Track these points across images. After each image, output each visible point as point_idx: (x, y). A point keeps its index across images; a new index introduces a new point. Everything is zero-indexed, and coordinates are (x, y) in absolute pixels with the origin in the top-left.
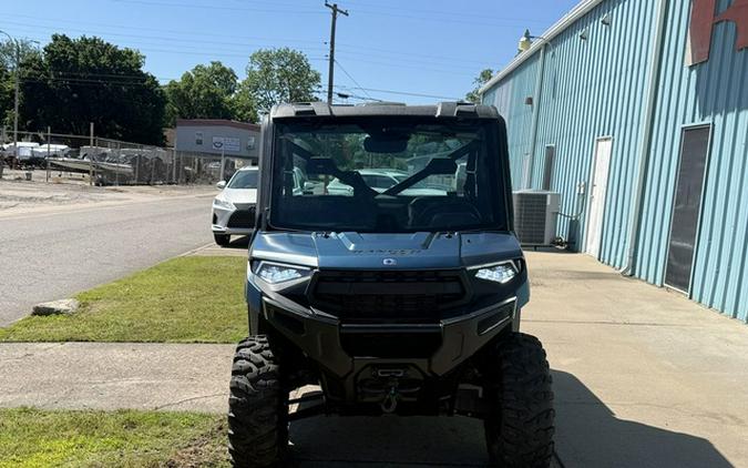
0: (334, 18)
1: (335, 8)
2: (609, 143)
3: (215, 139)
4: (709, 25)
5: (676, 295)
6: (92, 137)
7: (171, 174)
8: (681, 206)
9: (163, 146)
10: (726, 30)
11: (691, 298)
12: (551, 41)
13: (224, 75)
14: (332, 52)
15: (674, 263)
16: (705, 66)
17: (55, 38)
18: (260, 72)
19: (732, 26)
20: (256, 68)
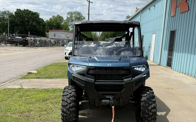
0: (89, 4)
1: (89, 2)
2: (155, 35)
3: (59, 35)
4: (175, 7)
5: (169, 69)
6: (29, 35)
7: (48, 44)
8: (170, 49)
9: (46, 37)
10: (178, 9)
11: (172, 69)
12: (142, 10)
13: (60, 18)
14: (89, 12)
15: (169, 62)
16: (175, 17)
17: (17, 10)
18: (70, 17)
19: (180, 8)
20: (69, 16)
